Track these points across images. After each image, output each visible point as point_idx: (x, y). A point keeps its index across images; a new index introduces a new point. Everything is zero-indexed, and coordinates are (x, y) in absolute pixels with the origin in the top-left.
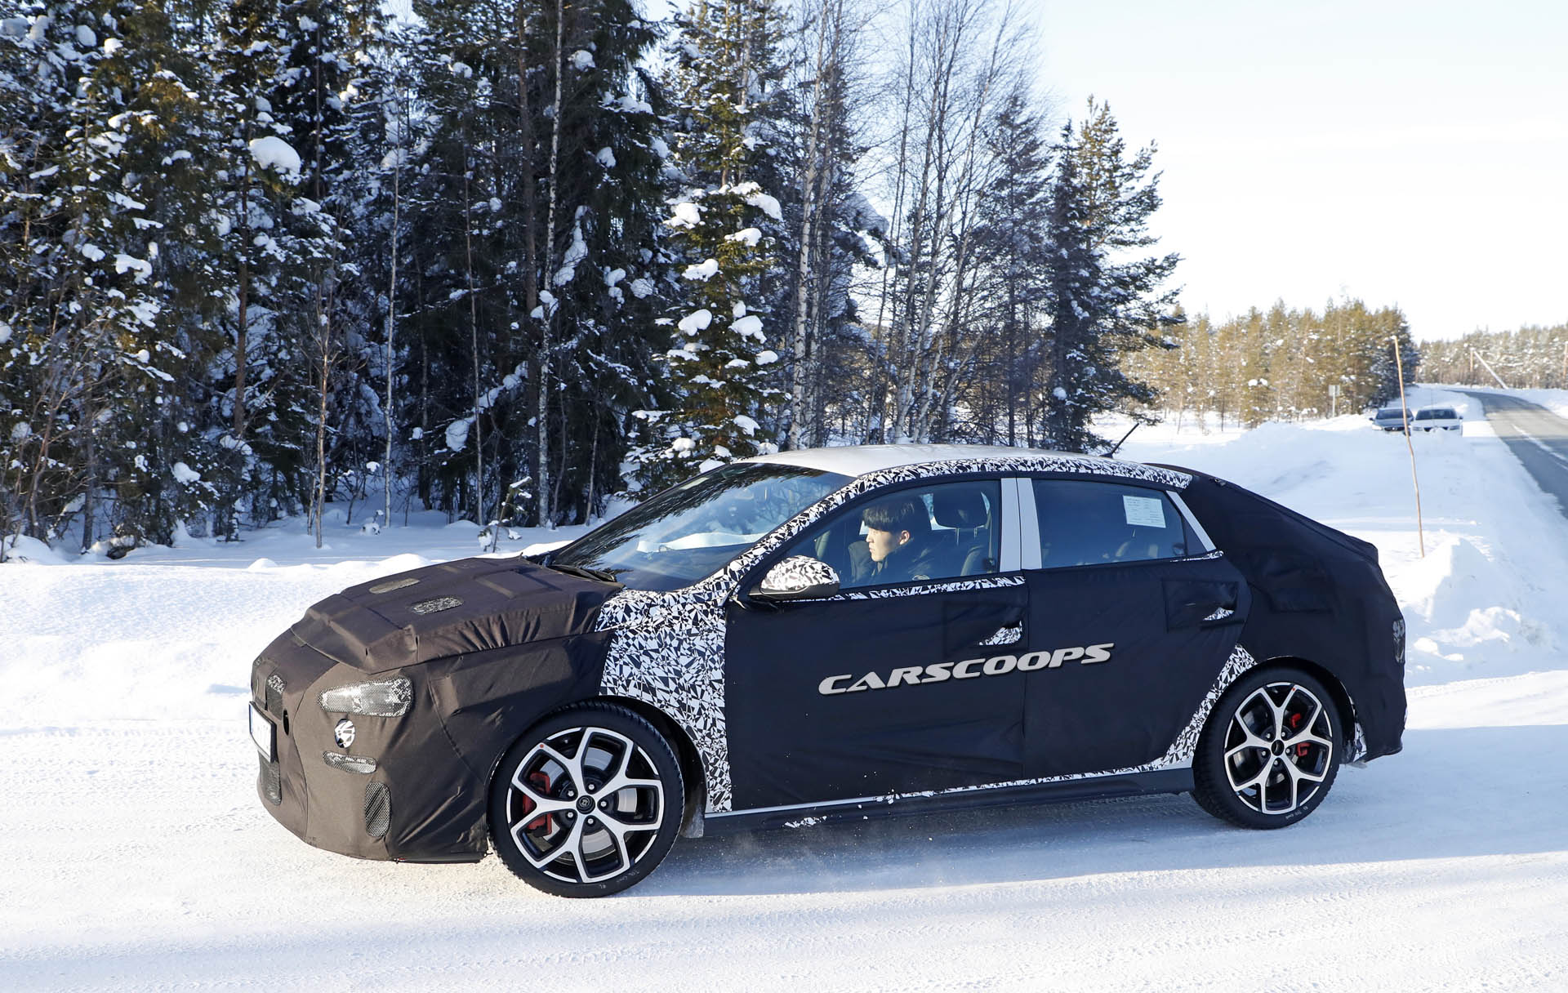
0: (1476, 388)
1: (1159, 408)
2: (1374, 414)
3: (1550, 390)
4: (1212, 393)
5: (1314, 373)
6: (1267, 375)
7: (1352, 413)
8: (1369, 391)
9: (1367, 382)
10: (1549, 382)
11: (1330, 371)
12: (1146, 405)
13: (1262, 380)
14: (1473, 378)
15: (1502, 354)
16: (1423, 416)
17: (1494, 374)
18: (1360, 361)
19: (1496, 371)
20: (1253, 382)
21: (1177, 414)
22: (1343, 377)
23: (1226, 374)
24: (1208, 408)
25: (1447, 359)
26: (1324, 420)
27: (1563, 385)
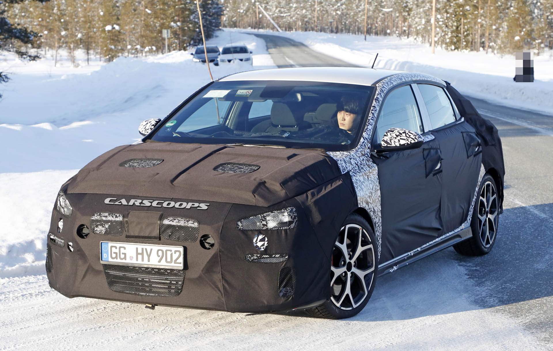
0: (261, 31)
1: (39, 47)
2: (193, 50)
3: (308, 32)
4: (80, 36)
5: (151, 21)
6: (119, 22)
7: (180, 50)
8: (190, 33)
9: (189, 28)
10: (306, 27)
11: (162, 19)
12: (30, 45)
13: (115, 26)
14: (258, 24)
15: (277, 8)
16: (227, 51)
17: (272, 21)
18: (183, 12)
19: (273, 19)
20: (108, 28)
21: (54, 52)
22: (172, 24)
23: (88, 21)
24: (77, 47)
25: (242, 11)
26: (160, 55)
27: (316, 29)
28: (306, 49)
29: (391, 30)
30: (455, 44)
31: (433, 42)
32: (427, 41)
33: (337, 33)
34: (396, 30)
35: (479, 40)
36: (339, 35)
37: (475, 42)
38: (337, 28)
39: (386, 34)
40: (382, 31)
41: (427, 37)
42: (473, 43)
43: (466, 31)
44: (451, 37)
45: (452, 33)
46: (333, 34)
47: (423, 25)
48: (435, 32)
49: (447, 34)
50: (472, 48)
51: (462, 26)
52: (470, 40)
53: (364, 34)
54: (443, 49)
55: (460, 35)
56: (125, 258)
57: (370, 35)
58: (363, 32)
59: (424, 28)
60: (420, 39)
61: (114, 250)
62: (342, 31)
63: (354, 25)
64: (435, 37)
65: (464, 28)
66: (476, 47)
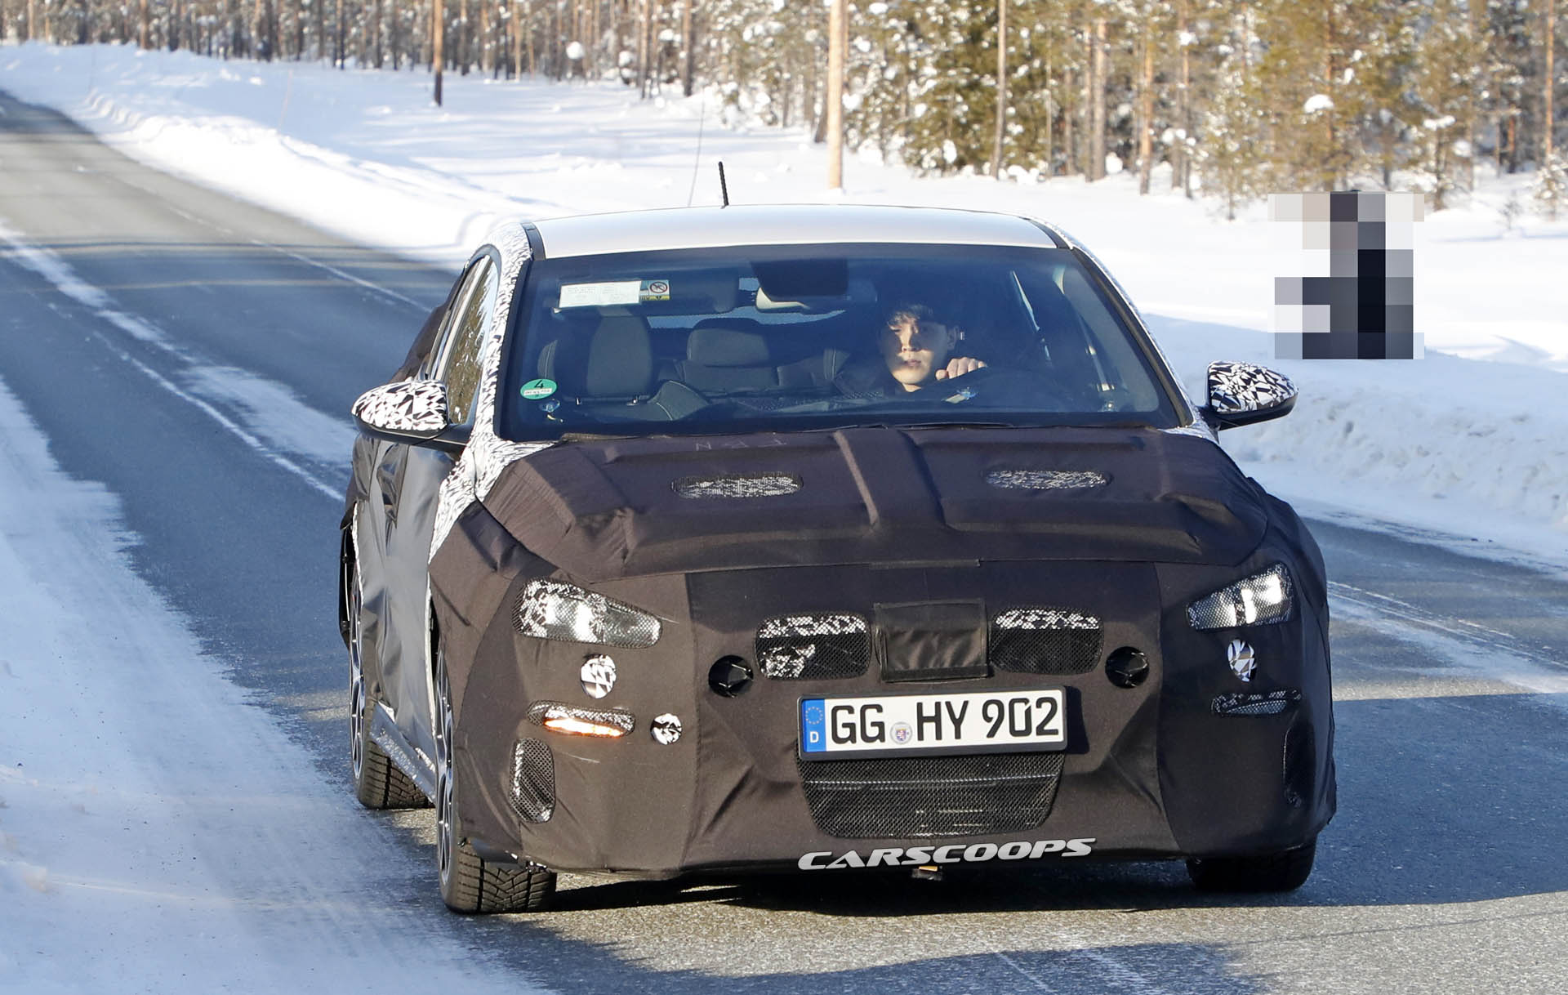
27: (141, 27)
28: (89, 151)
29: (589, 43)
30: (960, 130)
31: (834, 120)
32: (798, 112)
33: (267, 54)
34: (621, 47)
35: (1099, 112)
36: (278, 65)
37: (1074, 124)
38: (269, 25)
39: (558, 67)
40: (537, 53)
41: (800, 87)
42: (1068, 131)
43: (1027, 60)
44: (939, 90)
45: (942, 66)
46: (246, 63)
47: (777, 16)
48: (845, 61)
49: (914, 75)
50: (1061, 157)
51: (1000, 29)
52: (1050, 108)
53: (431, 62)
54: (894, 157)
55: (988, 81)
56: (881, 737)
57: (465, 71)
58: (423, 52)
59: (783, 37)
60: (757, 99)
61: (843, 717)
62: (298, 43)
63: (371, 9)
64: (847, 86)
65: (1012, 40)
66: (1082, 152)
